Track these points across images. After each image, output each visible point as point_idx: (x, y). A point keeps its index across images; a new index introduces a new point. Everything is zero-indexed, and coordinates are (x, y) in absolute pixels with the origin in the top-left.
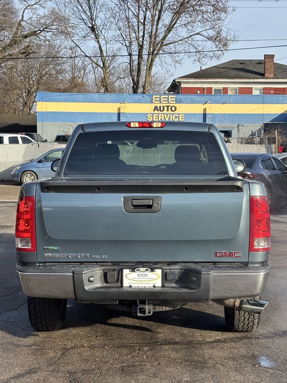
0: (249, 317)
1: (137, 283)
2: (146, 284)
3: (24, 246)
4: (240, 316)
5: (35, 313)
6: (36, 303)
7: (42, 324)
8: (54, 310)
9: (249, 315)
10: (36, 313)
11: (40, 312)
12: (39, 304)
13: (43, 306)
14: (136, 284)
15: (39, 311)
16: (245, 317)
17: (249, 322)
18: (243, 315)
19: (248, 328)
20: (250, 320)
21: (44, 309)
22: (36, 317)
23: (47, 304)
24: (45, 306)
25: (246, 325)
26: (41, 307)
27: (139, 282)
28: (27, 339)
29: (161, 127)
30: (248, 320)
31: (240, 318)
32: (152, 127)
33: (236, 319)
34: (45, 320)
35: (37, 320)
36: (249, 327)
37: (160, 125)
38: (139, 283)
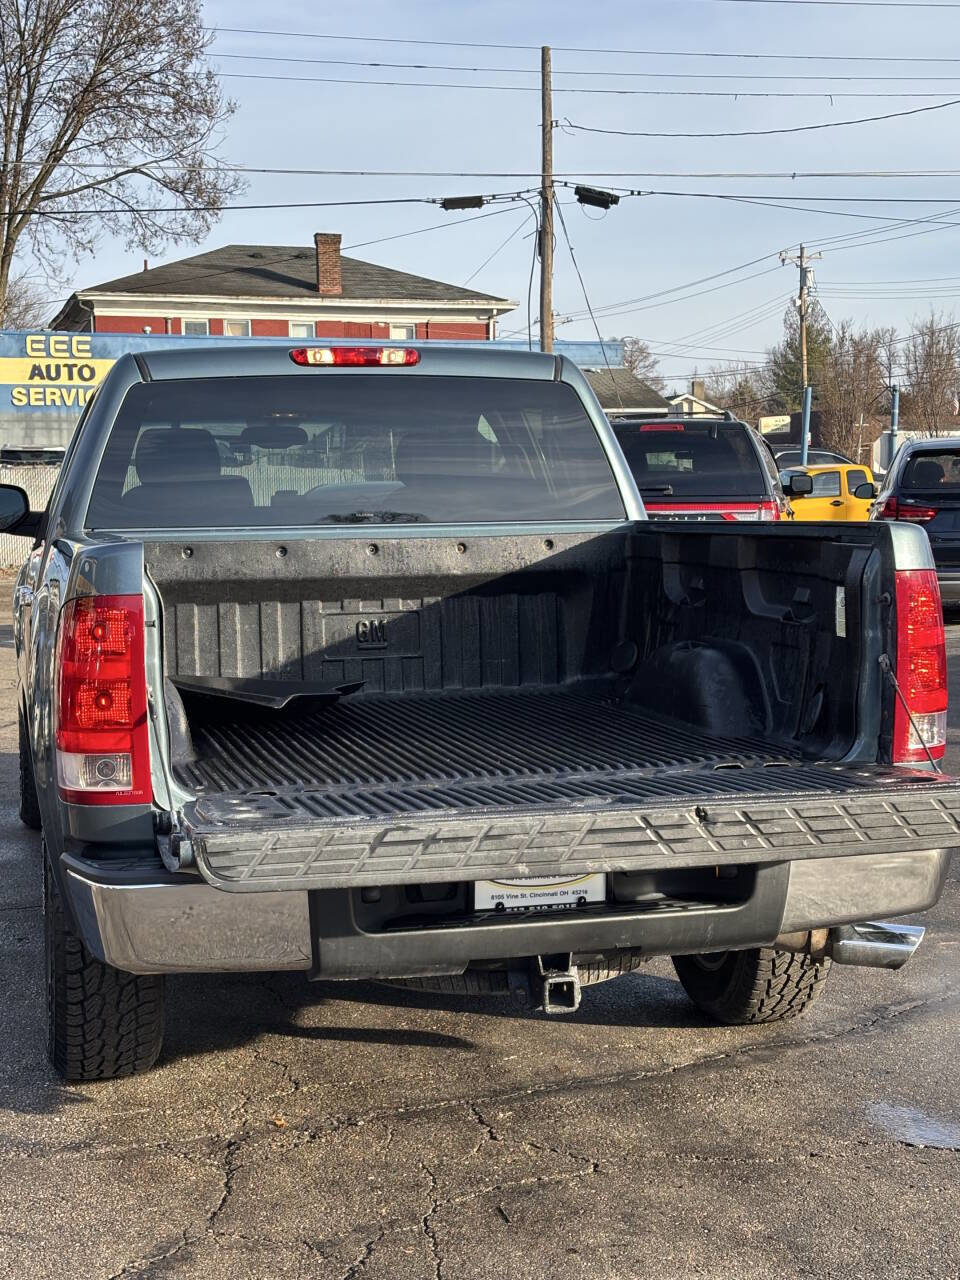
0: (803, 975)
1: (523, 896)
2: (553, 895)
3: (96, 784)
4: (773, 973)
5: (82, 1022)
6: (87, 987)
7: (104, 1057)
8: (152, 1004)
9: (802, 967)
10: (86, 1022)
11: (103, 1017)
12: (99, 989)
13: (115, 996)
14: (517, 896)
15: (100, 1014)
16: (789, 976)
17: (800, 990)
18: (785, 972)
19: (789, 1009)
20: (802, 985)
21: (118, 1004)
22: (84, 1036)
23: (129, 987)
24: (120, 995)
25: (785, 1003)
26: (108, 1000)
27: (527, 891)
28: (57, 1119)
29: (408, 364)
30: (797, 987)
31: (773, 981)
32: (377, 363)
33: (761, 983)
34: (118, 1044)
35: (86, 1046)
36: (792, 1007)
37: (399, 357)
38: (528, 895)
